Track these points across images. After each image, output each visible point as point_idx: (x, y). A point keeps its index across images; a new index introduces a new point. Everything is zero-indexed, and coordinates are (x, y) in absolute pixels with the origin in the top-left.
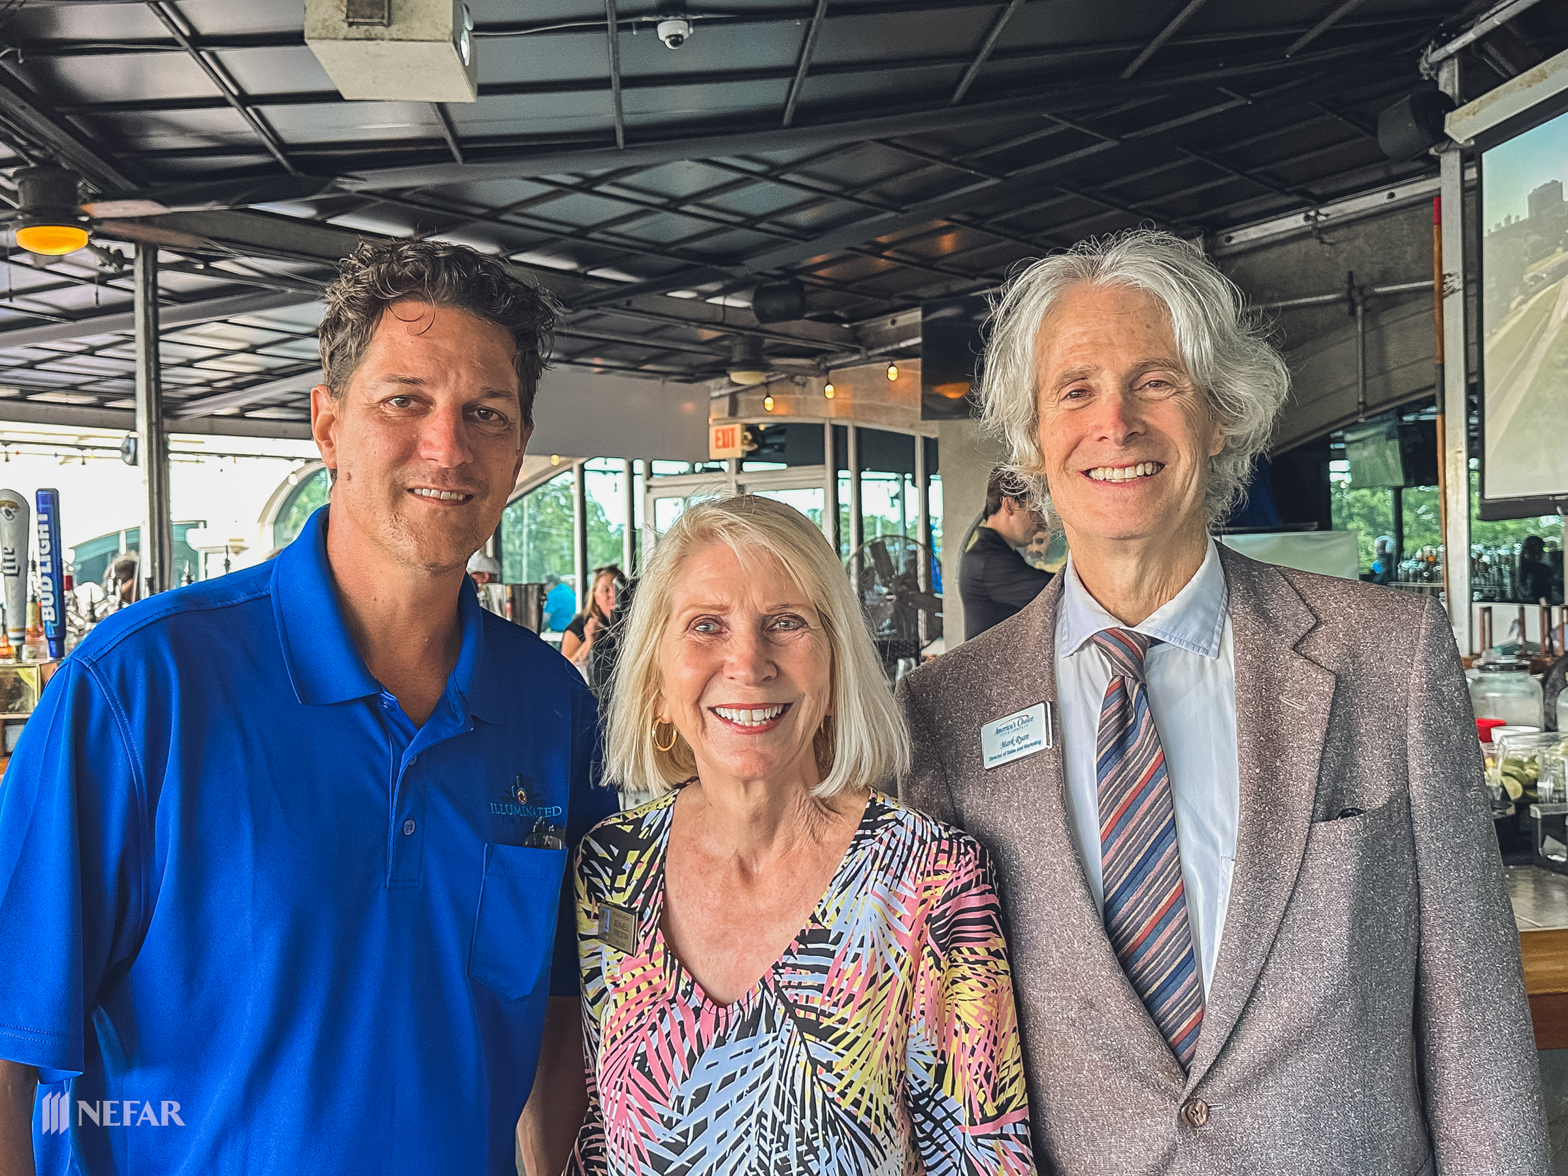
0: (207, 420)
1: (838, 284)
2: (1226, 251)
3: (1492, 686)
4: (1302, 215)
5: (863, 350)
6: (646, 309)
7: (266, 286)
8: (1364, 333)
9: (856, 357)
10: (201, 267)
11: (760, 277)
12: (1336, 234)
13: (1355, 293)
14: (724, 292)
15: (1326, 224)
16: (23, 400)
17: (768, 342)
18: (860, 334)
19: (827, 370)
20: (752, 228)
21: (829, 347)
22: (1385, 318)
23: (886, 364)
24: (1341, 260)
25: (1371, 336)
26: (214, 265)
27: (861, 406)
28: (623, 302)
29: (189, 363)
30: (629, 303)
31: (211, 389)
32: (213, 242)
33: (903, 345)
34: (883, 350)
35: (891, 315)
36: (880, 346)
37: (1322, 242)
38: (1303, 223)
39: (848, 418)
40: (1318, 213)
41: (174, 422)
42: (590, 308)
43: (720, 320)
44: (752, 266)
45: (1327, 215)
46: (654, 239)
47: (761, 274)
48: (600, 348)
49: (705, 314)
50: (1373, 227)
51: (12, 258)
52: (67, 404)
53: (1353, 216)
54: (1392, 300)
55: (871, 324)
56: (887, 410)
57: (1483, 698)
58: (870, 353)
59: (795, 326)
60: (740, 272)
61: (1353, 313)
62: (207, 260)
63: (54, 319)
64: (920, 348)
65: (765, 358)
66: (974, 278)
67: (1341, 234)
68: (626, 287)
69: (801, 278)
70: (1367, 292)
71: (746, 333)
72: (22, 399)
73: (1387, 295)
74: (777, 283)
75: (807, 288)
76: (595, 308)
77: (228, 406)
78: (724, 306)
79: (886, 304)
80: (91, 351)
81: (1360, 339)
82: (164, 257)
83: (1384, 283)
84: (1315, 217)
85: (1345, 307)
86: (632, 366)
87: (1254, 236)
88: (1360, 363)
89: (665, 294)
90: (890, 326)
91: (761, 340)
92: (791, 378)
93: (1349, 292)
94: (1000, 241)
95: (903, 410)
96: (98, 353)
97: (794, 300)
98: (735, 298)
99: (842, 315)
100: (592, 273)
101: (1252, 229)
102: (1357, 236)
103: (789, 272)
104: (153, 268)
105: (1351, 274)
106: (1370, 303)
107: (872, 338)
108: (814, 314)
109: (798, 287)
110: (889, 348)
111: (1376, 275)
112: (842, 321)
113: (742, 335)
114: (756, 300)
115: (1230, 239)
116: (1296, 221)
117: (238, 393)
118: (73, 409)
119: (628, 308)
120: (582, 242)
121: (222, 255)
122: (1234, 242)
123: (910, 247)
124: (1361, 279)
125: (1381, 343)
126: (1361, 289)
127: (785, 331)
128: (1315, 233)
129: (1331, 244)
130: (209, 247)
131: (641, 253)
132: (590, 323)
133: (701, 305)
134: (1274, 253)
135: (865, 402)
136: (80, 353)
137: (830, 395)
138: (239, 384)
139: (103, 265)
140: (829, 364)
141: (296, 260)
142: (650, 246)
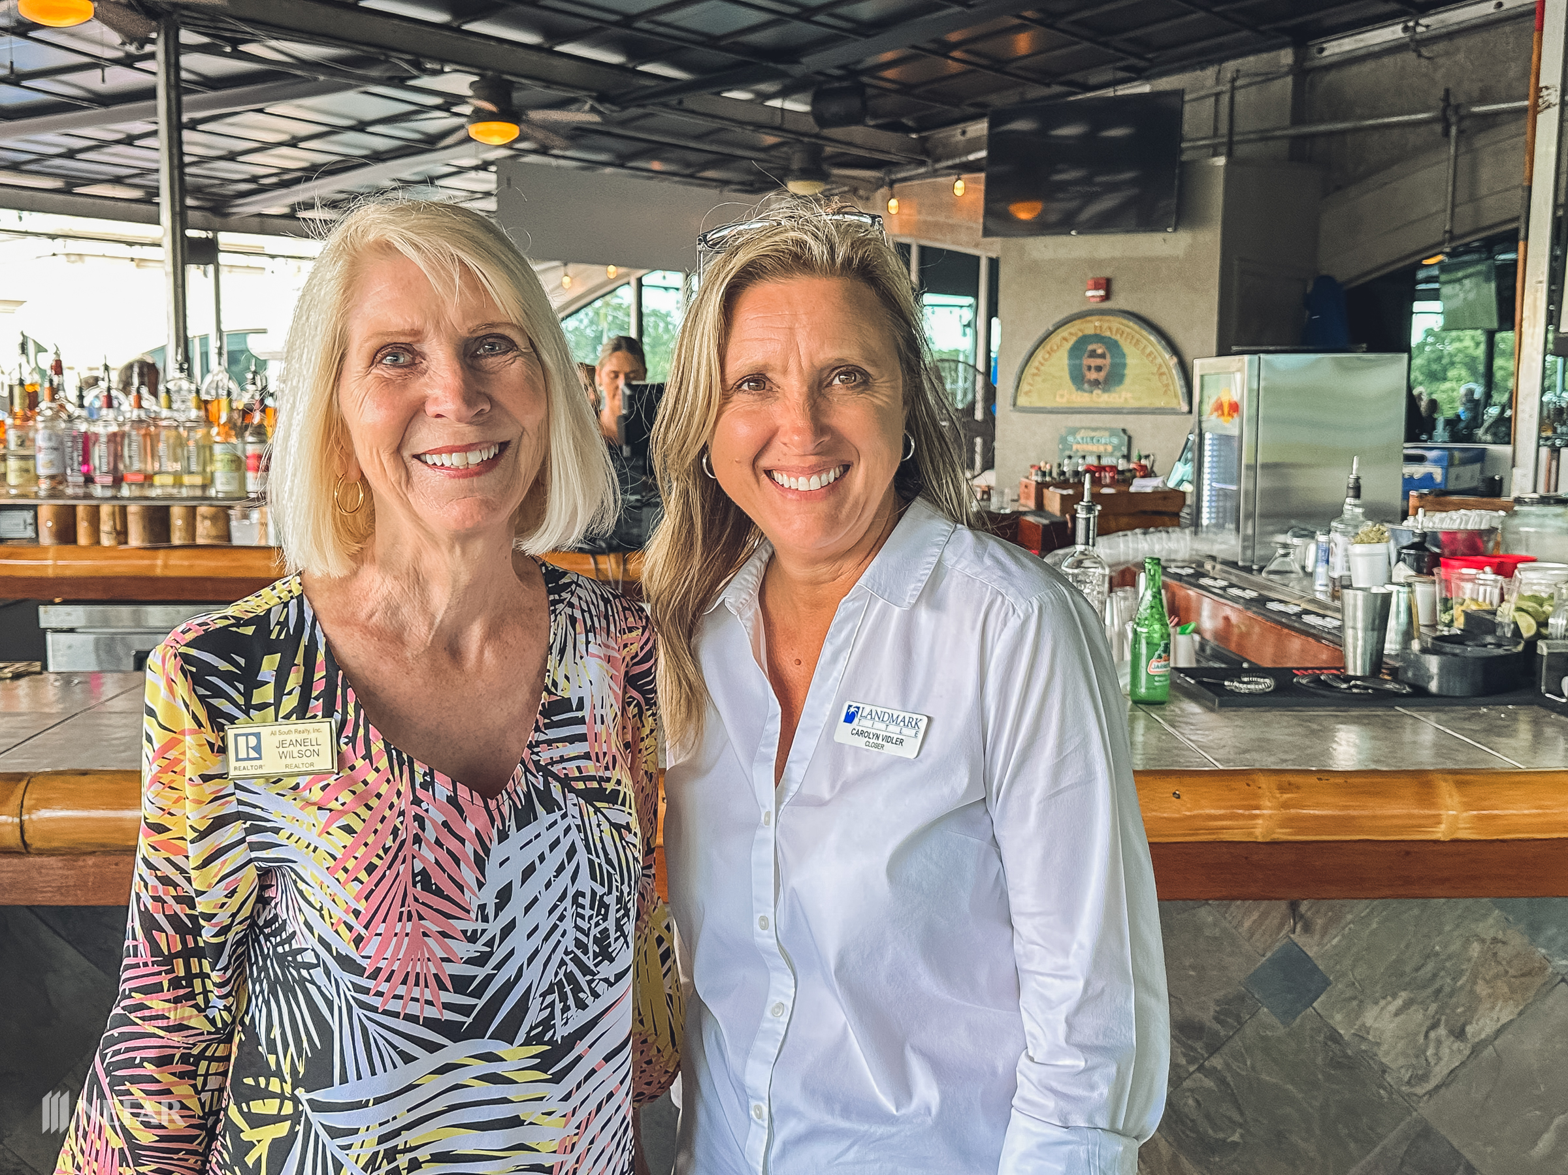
0: (257, 219)
1: (905, 88)
2: (1317, 63)
3: (1526, 520)
4: (1400, 26)
5: (930, 161)
6: (702, 109)
7: (299, 73)
8: (1456, 157)
9: (922, 170)
10: (228, 49)
11: (821, 78)
12: (1435, 47)
13: (1450, 113)
14: (783, 94)
15: (1427, 35)
16: (70, 193)
17: (829, 150)
18: (928, 145)
19: (892, 184)
20: (808, 20)
21: (894, 158)
22: (1480, 141)
23: (954, 178)
24: (1439, 75)
25: (1464, 160)
26: (243, 48)
27: (925, 222)
28: (673, 100)
29: (232, 157)
30: (680, 102)
31: (258, 187)
32: (238, 23)
33: (972, 157)
34: (950, 163)
35: (962, 126)
36: (948, 158)
37: (1420, 55)
38: (1402, 35)
39: (911, 235)
40: (1417, 24)
41: (224, 221)
42: (639, 106)
43: (780, 124)
44: (811, 63)
45: (1427, 26)
46: (706, 30)
47: (819, 73)
48: (654, 150)
49: (762, 118)
50: (1475, 40)
51: (32, 34)
52: (113, 198)
53: (1456, 27)
54: (1490, 121)
55: (941, 134)
56: (953, 228)
57: (1517, 533)
58: (939, 166)
59: (857, 133)
60: (797, 70)
61: (1446, 133)
62: (234, 43)
63: (85, 104)
64: (984, 162)
65: (825, 167)
66: (1048, 85)
67: (1440, 47)
68: (675, 84)
69: (865, 79)
70: (1463, 112)
71: (806, 140)
72: (67, 191)
73: (1485, 115)
74: (836, 85)
75: (870, 91)
76: (643, 106)
77: (276, 205)
78: (782, 109)
79: (956, 112)
80: (129, 140)
81: (1452, 162)
82: (187, 37)
83: (1482, 101)
84: (1414, 28)
85: (1438, 128)
86: (688, 172)
87: (1347, 48)
88: (1450, 189)
89: (718, 94)
90: (959, 138)
91: (820, 148)
92: (855, 191)
93: (1444, 110)
94: (1076, 43)
95: (968, 228)
96: (137, 143)
97: (855, 103)
98: (796, 101)
99: (910, 123)
100: (641, 68)
101: (1346, 40)
102: (1458, 50)
103: (851, 72)
104: (175, 50)
105: (1447, 91)
106: (1466, 124)
107: (940, 151)
108: (880, 121)
109: (860, 89)
110: (957, 161)
111: (1476, 94)
112: (907, 130)
113: (801, 142)
114: (813, 104)
115: (1322, 50)
116: (1394, 33)
117: (284, 191)
118: (120, 204)
119: (680, 108)
120: (628, 32)
121: (248, 37)
122: (1326, 53)
123: (979, 46)
124: (1459, 98)
125: (1474, 168)
126: (1458, 107)
127: (848, 139)
128: (1412, 45)
129: (1429, 58)
130: (234, 28)
131: (692, 46)
132: (639, 123)
133: (759, 108)
134: (1369, 66)
135: (930, 218)
136: (118, 142)
137: (893, 211)
138: (286, 181)
139: (123, 44)
140: (893, 177)
141: (327, 45)
142: (701, 39)
